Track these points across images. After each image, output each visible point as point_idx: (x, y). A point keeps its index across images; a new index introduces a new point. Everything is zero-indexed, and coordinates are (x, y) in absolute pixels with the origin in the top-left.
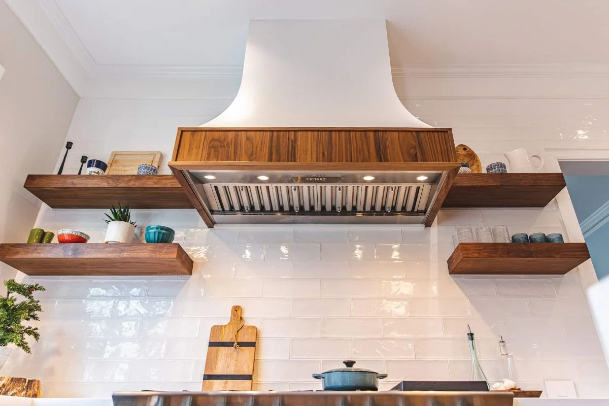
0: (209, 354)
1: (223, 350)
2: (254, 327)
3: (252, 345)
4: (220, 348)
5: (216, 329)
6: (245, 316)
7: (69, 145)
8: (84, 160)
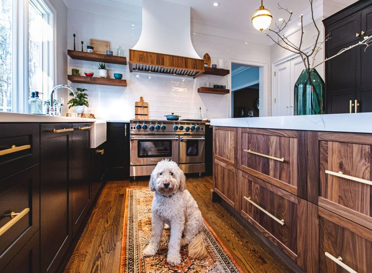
0: (136, 109)
1: (139, 108)
2: (147, 103)
3: (147, 107)
4: (138, 108)
5: (136, 103)
6: (144, 99)
7: (74, 35)
8: (82, 43)
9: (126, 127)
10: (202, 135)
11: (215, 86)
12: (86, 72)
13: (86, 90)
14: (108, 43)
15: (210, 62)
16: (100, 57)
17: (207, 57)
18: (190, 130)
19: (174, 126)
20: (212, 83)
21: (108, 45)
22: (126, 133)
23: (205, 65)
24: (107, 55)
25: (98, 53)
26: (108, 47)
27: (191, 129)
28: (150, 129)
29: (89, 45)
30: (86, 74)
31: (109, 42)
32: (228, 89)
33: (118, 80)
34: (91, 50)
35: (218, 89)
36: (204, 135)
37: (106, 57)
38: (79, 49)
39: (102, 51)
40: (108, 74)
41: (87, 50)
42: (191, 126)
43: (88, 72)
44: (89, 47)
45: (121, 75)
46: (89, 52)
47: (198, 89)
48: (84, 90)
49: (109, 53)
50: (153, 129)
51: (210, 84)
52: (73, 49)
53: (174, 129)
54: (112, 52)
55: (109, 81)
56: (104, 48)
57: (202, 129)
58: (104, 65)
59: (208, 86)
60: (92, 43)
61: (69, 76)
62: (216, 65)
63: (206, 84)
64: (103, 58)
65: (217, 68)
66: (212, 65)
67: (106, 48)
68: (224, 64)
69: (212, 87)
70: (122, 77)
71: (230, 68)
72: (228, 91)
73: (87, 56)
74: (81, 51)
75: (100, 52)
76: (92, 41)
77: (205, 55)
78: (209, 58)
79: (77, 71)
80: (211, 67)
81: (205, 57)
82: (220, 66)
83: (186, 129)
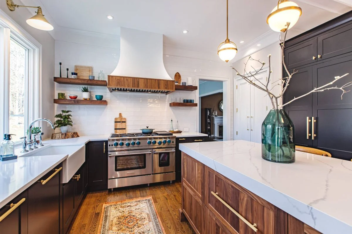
0: (115, 124)
1: (118, 123)
2: (125, 118)
3: (125, 122)
5: (116, 119)
6: (122, 115)
7: (61, 64)
8: (68, 69)
9: (104, 144)
10: (173, 147)
11: (184, 100)
12: (71, 96)
13: (70, 111)
14: (91, 69)
15: (181, 80)
16: (83, 82)
17: (178, 76)
18: (162, 144)
19: (148, 141)
20: (181, 98)
21: (91, 70)
22: (104, 150)
23: (176, 84)
24: (90, 79)
25: (81, 78)
26: (91, 71)
27: (163, 142)
28: (126, 145)
29: (74, 72)
30: (70, 97)
31: (91, 67)
32: (196, 103)
33: (99, 101)
34: (75, 76)
35: (187, 104)
36: (175, 147)
37: (88, 81)
38: (64, 76)
39: (85, 75)
40: (90, 96)
41: (72, 77)
42: (163, 140)
43: (72, 96)
44: (73, 74)
45: (102, 97)
46: (73, 78)
47: (170, 104)
48: (68, 112)
49: (91, 78)
50: (128, 145)
51: (180, 99)
52: (59, 76)
53: (148, 143)
54: (94, 77)
55: (91, 102)
56: (87, 73)
57: (173, 142)
58: (87, 88)
59: (178, 101)
60: (76, 70)
61: (54, 100)
62: (185, 83)
63: (176, 100)
64: (86, 82)
65: (187, 85)
66: (182, 83)
67: (89, 73)
68: (193, 81)
69: (182, 102)
70: (103, 97)
71: (197, 85)
72: (196, 105)
73: (71, 81)
74: (66, 77)
75: (83, 76)
76: (76, 68)
77: (176, 74)
78: (180, 76)
79: (63, 95)
80: (181, 84)
81: (176, 75)
82: (189, 83)
83: (159, 143)
